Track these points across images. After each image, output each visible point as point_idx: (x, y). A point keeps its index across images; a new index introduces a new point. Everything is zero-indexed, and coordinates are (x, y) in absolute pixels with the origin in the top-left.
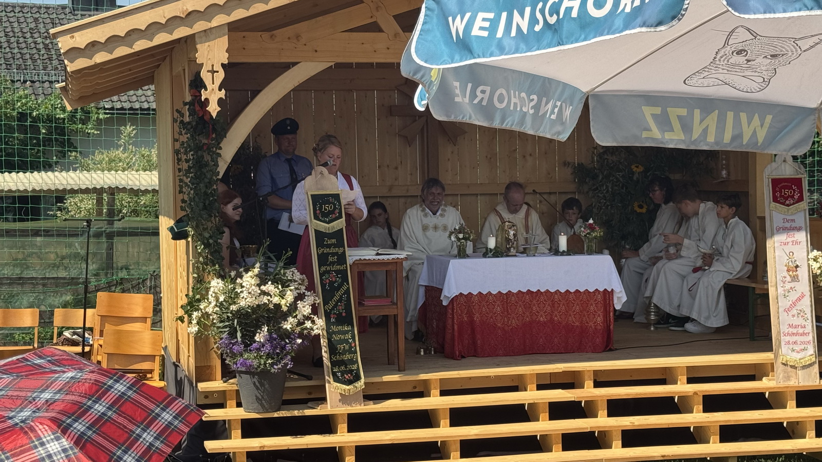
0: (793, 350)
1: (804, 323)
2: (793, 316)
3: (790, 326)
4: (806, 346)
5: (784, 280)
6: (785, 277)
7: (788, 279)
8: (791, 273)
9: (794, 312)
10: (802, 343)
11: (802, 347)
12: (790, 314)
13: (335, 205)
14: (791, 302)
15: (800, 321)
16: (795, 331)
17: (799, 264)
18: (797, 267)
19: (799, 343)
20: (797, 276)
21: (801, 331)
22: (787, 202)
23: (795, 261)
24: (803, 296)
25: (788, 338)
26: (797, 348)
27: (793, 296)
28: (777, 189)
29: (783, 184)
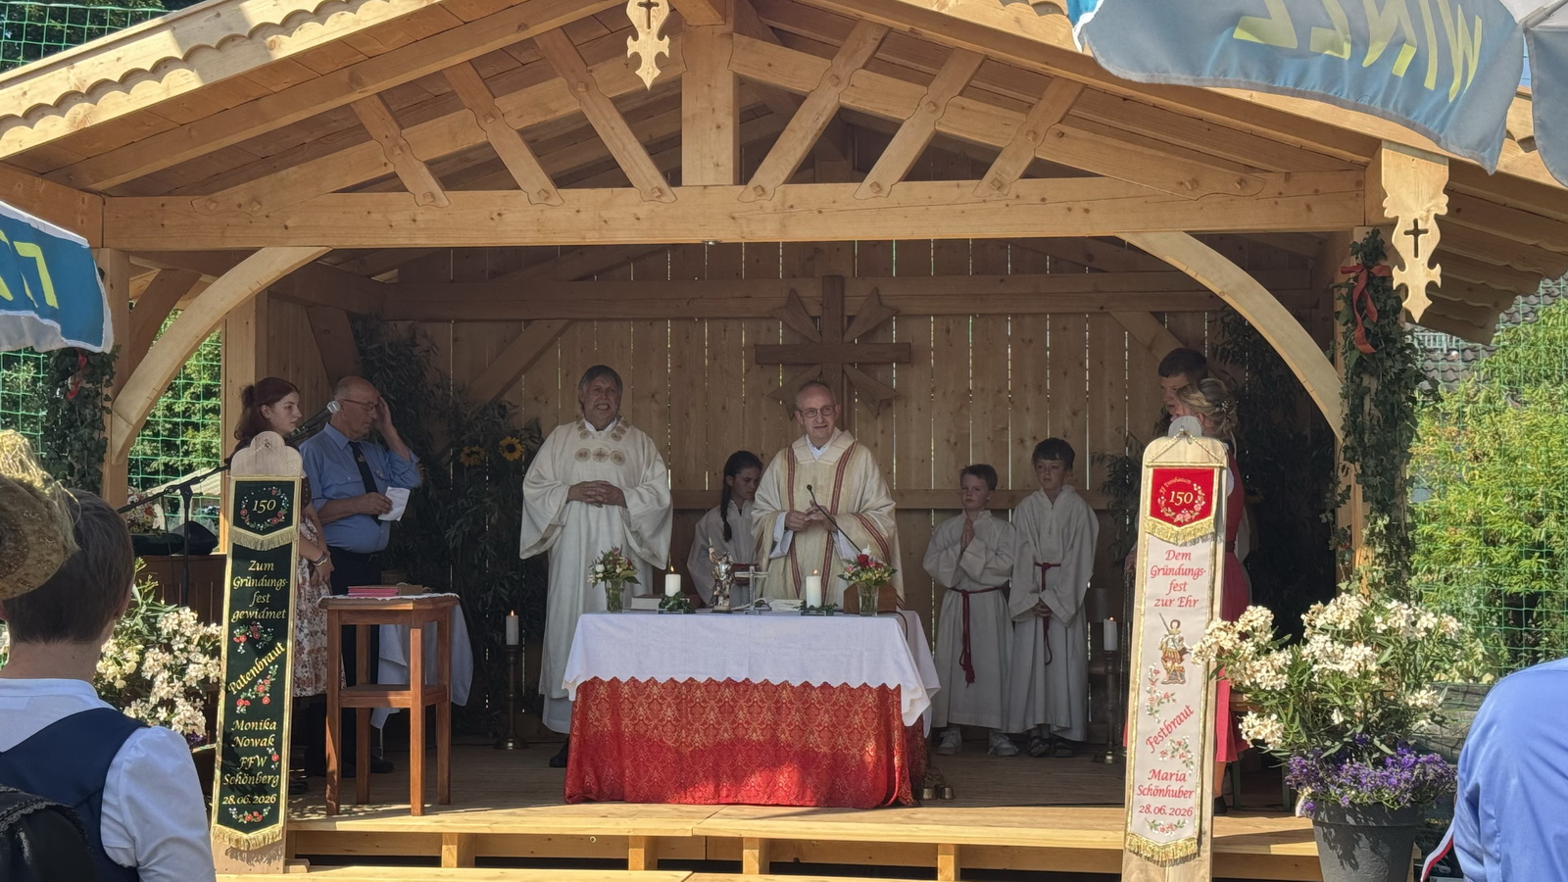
0: (1154, 826)
1: (1183, 769)
2: (1164, 753)
3: (1156, 774)
4: (1181, 818)
5: (1155, 677)
7: (1163, 675)
8: (1169, 664)
9: (1167, 745)
10: (1174, 812)
11: (1174, 820)
12: (1159, 748)
13: (279, 501)
14: (1162, 725)
15: (1175, 766)
16: (1163, 785)
18: (1183, 651)
19: (1168, 811)
20: (1182, 670)
21: (1175, 786)
22: (1179, 518)
23: (1181, 639)
24: (1187, 713)
25: (1148, 800)
26: (1162, 820)
27: (1168, 713)
28: (1162, 490)
29: (1175, 480)
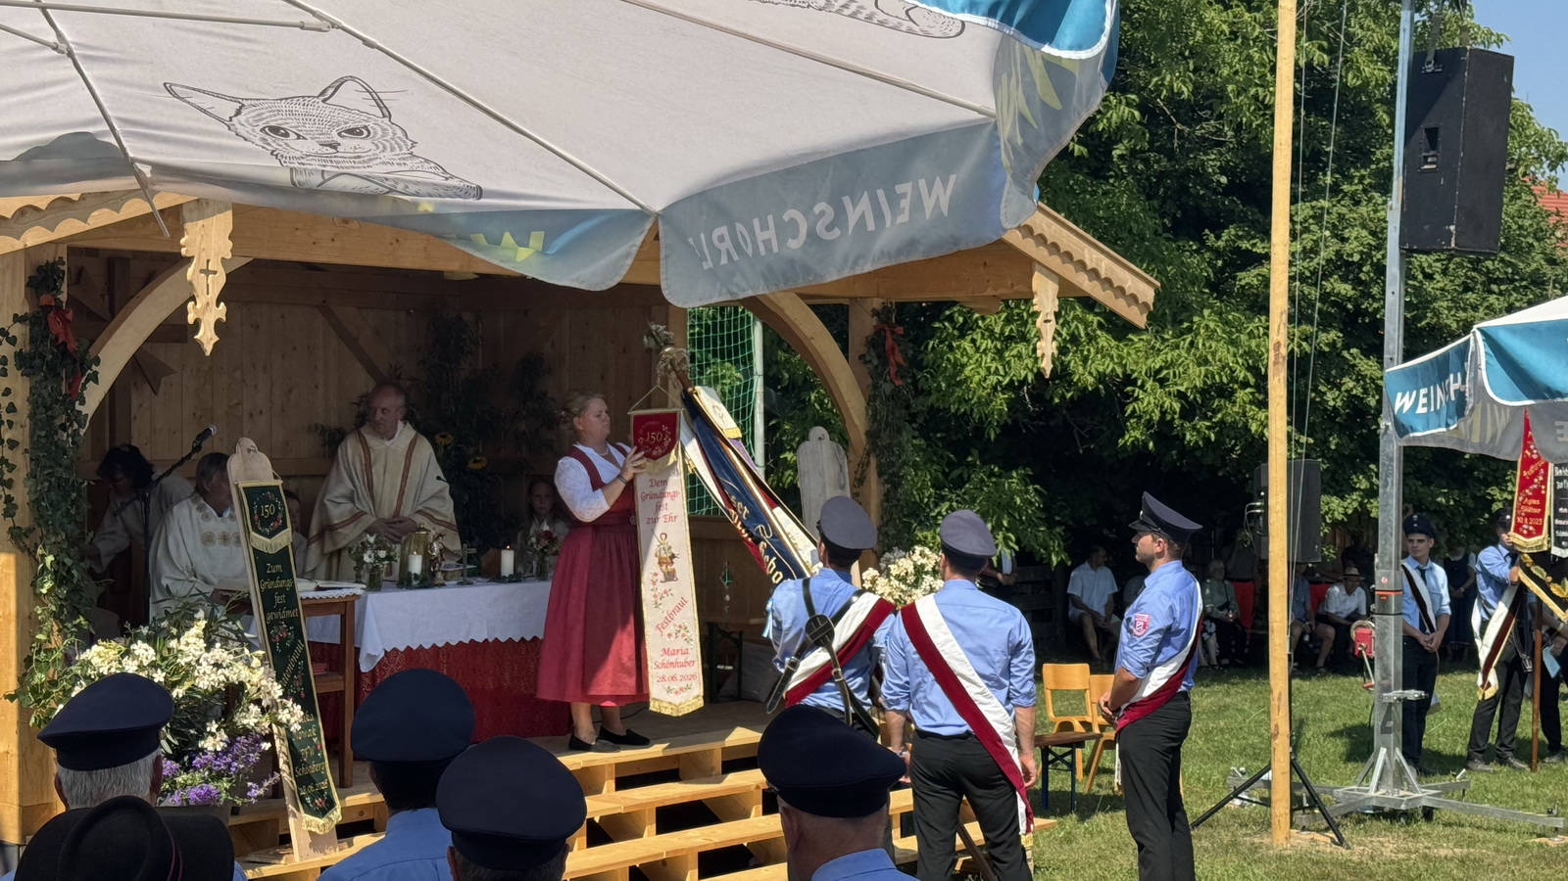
0: (669, 690)
1: (685, 646)
2: (670, 635)
3: (666, 652)
4: (689, 682)
5: (655, 578)
6: (656, 574)
7: (661, 577)
8: (664, 567)
9: (671, 629)
10: (683, 678)
11: (683, 684)
12: (666, 632)
14: (665, 614)
15: (680, 644)
16: (672, 659)
17: (676, 553)
18: (673, 556)
19: (679, 678)
20: (674, 571)
21: (682, 658)
22: (654, 453)
23: (670, 548)
24: (683, 603)
25: (662, 672)
26: (675, 686)
27: (669, 604)
28: (641, 432)
29: (649, 423)
